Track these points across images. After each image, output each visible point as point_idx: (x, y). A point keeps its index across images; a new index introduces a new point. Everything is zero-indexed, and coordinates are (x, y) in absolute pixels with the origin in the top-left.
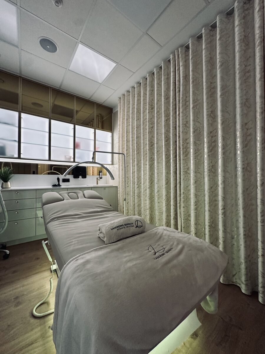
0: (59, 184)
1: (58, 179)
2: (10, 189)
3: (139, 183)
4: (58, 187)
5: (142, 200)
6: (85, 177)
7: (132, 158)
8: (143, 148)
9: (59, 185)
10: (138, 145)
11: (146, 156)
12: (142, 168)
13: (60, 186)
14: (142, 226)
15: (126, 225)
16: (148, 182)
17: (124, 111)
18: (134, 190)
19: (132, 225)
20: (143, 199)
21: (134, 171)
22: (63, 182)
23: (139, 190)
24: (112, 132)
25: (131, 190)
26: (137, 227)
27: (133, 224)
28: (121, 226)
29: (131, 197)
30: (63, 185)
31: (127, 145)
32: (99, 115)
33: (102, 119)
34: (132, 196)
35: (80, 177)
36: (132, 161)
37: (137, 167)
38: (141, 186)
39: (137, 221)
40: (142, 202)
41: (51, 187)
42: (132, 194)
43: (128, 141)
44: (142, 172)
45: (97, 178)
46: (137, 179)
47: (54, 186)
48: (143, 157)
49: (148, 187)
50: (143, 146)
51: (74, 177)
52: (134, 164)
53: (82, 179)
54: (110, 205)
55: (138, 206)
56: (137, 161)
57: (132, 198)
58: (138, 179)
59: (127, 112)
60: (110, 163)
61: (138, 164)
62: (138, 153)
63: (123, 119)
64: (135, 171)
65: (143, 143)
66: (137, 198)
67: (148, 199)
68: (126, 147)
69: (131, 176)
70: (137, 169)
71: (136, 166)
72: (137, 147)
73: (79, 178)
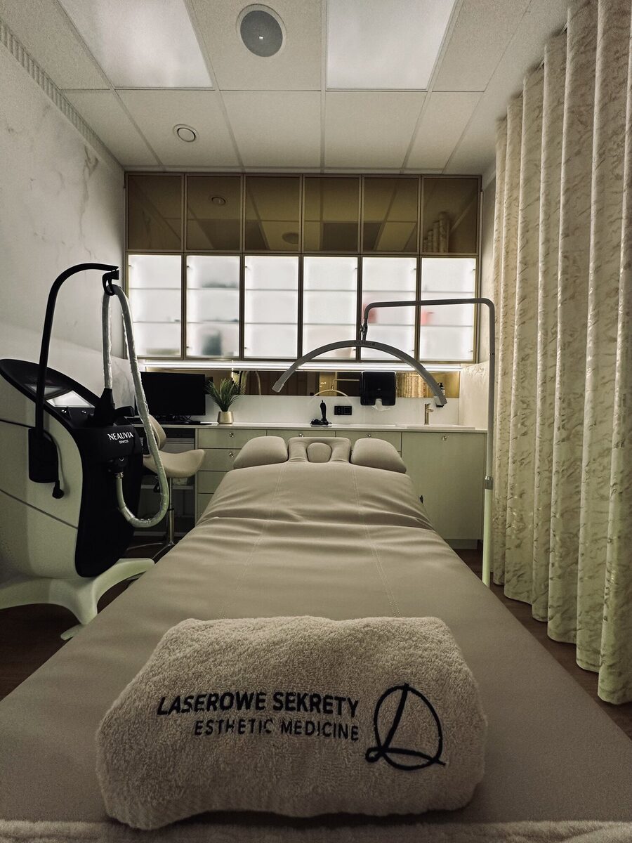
0: (324, 419)
1: (323, 406)
2: (231, 425)
3: (574, 421)
4: (321, 427)
5: (583, 495)
6: (392, 403)
7: (544, 324)
8: (597, 269)
9: (325, 422)
10: (574, 262)
11: (611, 301)
12: (589, 359)
13: (327, 423)
14: (435, 760)
15: (285, 701)
16: (616, 416)
17: (516, 154)
18: (546, 449)
19: (346, 720)
20: (587, 492)
21: (550, 374)
22: (335, 414)
23: (572, 451)
24: (477, 257)
25: (537, 449)
26: (381, 750)
27: (353, 707)
28: (243, 700)
29: (536, 475)
30: (336, 422)
31: (524, 280)
32: (441, 217)
33: (451, 228)
34: (536, 470)
35: (379, 401)
36: (545, 334)
37: (563, 355)
38: (579, 435)
39: (406, 688)
40: (583, 502)
41: (308, 425)
42: (537, 463)
43: (528, 263)
44: (589, 374)
45: (427, 406)
46: (565, 405)
47: (315, 422)
48: (597, 306)
49: (615, 438)
50: (598, 258)
51: (363, 403)
52: (550, 347)
53: (384, 408)
54: (421, 499)
55: (562, 515)
56: (563, 332)
57: (537, 478)
58: (569, 404)
59: (529, 151)
60: (470, 357)
61: (569, 343)
62: (572, 297)
63: (513, 187)
64: (554, 377)
65: (597, 243)
66: (558, 481)
67: (612, 498)
68: (521, 287)
69: (535, 397)
70: (563, 365)
71: (559, 352)
72: (564, 273)
73: (374, 404)
